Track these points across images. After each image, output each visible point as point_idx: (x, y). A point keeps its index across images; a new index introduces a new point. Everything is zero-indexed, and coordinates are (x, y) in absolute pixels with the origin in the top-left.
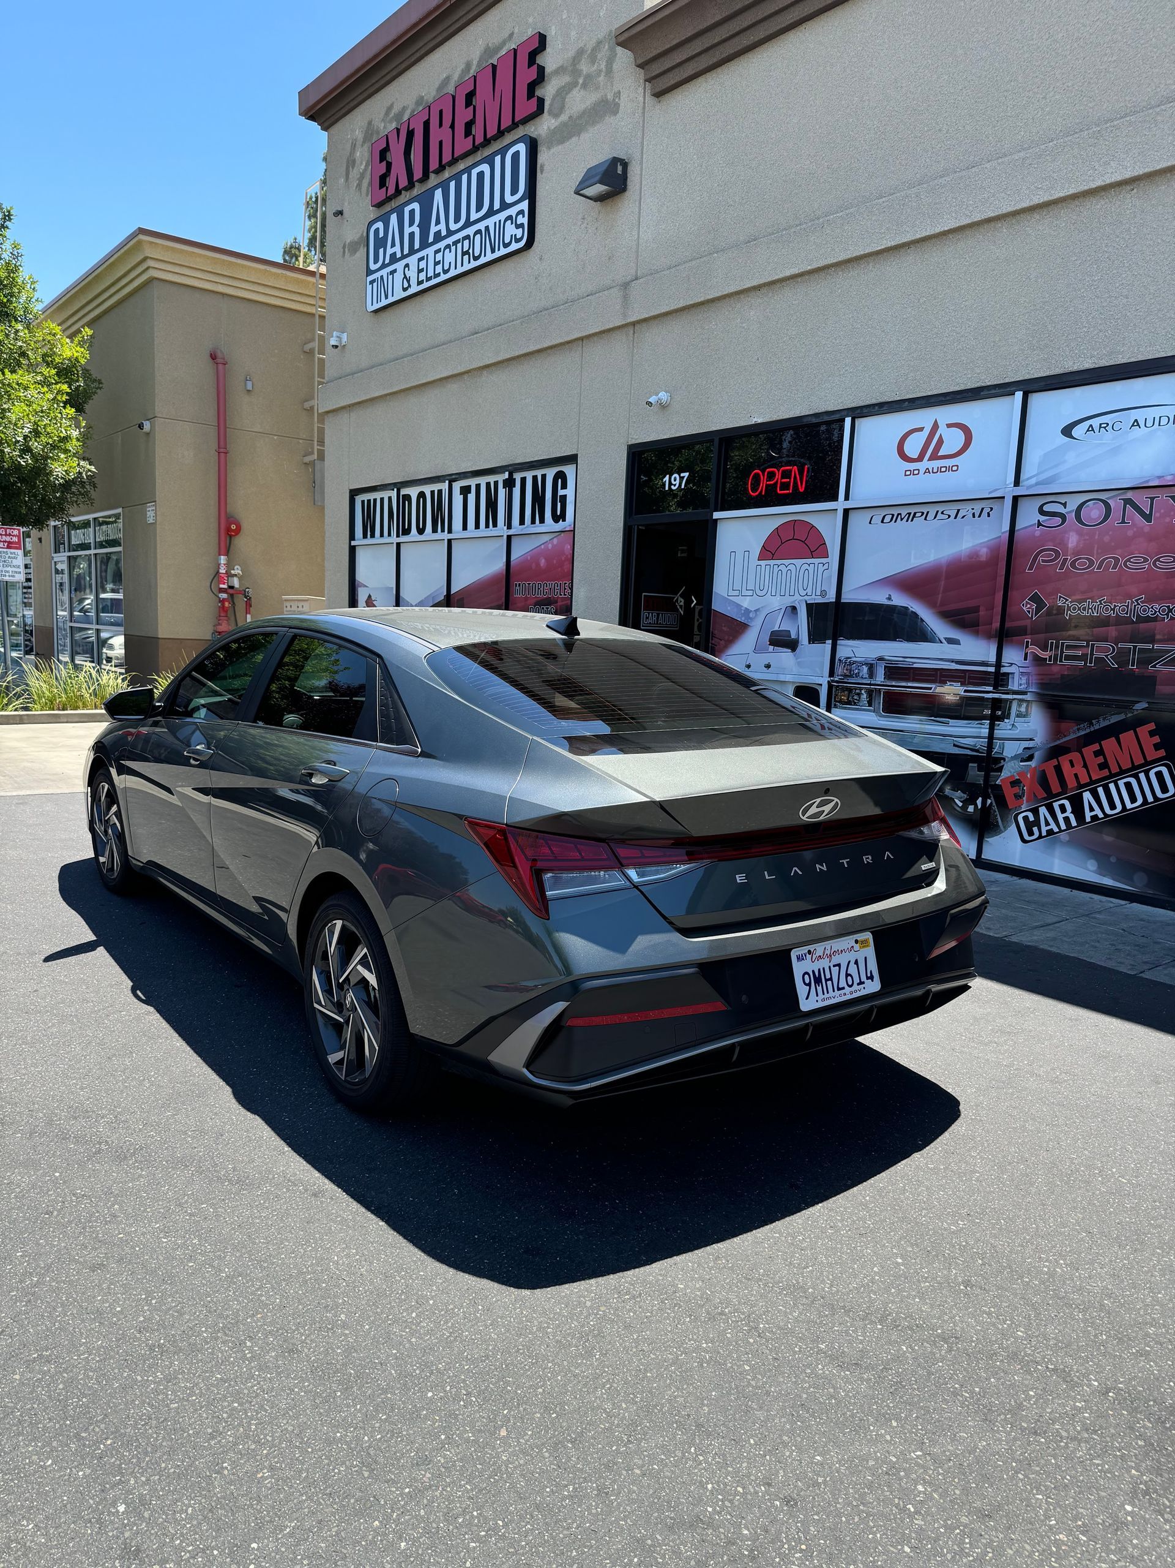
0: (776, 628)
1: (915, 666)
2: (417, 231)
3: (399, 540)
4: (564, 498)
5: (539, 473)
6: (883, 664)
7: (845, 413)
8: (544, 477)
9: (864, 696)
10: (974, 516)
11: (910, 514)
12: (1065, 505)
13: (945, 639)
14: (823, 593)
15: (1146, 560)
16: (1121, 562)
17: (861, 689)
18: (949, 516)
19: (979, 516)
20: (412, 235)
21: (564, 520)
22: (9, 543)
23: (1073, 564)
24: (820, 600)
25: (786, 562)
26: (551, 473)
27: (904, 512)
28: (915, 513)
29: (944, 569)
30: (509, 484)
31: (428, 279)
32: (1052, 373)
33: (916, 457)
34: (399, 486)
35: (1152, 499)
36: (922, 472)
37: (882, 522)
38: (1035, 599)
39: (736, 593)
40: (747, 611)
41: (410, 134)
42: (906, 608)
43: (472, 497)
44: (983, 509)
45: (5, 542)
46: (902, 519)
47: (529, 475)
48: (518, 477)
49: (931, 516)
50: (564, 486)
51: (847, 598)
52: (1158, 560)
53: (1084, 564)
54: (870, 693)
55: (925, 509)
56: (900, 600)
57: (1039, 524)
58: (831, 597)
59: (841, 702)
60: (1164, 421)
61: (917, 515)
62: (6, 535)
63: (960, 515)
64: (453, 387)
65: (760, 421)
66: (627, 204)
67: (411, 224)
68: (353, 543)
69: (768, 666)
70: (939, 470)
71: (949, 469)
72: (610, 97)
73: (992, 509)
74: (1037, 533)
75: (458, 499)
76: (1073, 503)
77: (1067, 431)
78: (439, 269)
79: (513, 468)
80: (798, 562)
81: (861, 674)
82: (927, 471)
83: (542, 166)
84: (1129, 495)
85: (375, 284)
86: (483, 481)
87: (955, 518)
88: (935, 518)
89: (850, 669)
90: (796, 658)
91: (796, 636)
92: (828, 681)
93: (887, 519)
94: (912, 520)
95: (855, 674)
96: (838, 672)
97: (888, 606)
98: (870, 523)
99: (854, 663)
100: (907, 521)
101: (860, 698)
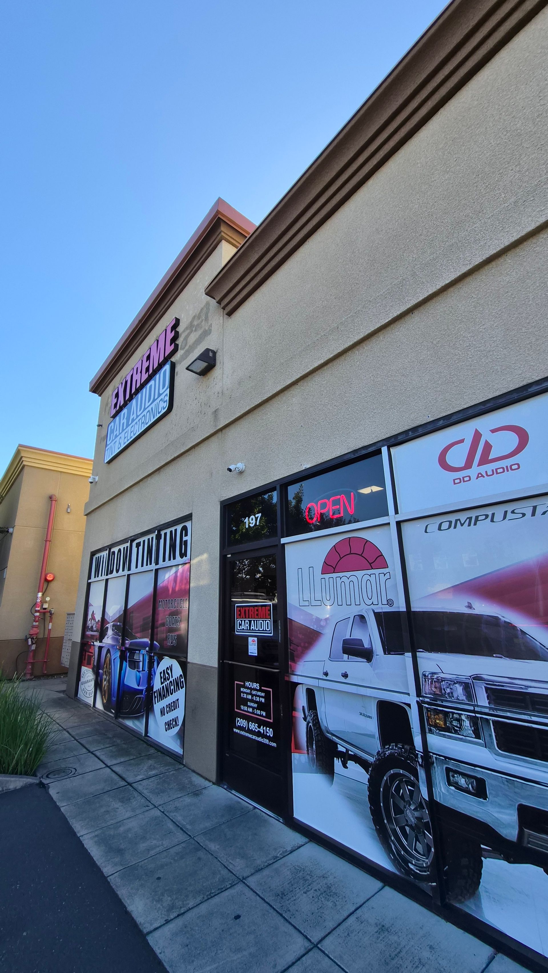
0: (348, 637)
1: (530, 690)
2: (125, 421)
3: (107, 577)
4: (186, 542)
5: (173, 529)
6: (482, 684)
8: (176, 530)
9: (468, 725)
11: (470, 518)
14: (390, 603)
17: (460, 715)
18: (524, 515)
20: (123, 423)
21: (186, 556)
24: (387, 609)
25: (348, 574)
26: (179, 528)
27: (463, 517)
28: (477, 517)
30: (158, 537)
31: (128, 440)
33: (462, 465)
34: (110, 547)
36: (474, 477)
37: (440, 529)
39: (307, 603)
40: (318, 620)
41: (126, 382)
42: (496, 618)
43: (141, 548)
46: (463, 525)
47: (168, 531)
48: (163, 533)
49: (499, 516)
50: (186, 535)
51: (416, 607)
54: (474, 721)
55: (489, 511)
56: (484, 608)
58: (400, 606)
59: (436, 726)
61: (480, 518)
63: (539, 511)
64: (135, 489)
65: (308, 466)
66: (217, 372)
67: (123, 419)
68: (89, 581)
69: (345, 676)
72: (207, 328)
75: (134, 549)
78: (132, 434)
79: (160, 528)
80: (359, 574)
81: (456, 697)
83: (177, 373)
85: (108, 450)
86: (146, 538)
87: (533, 514)
88: (505, 518)
89: (441, 689)
90: (374, 670)
91: (370, 646)
92: (417, 701)
93: (445, 526)
94: (475, 524)
95: (449, 694)
96: (427, 692)
97: (470, 615)
98: (426, 532)
99: (442, 681)
100: (469, 525)
101: (461, 725)
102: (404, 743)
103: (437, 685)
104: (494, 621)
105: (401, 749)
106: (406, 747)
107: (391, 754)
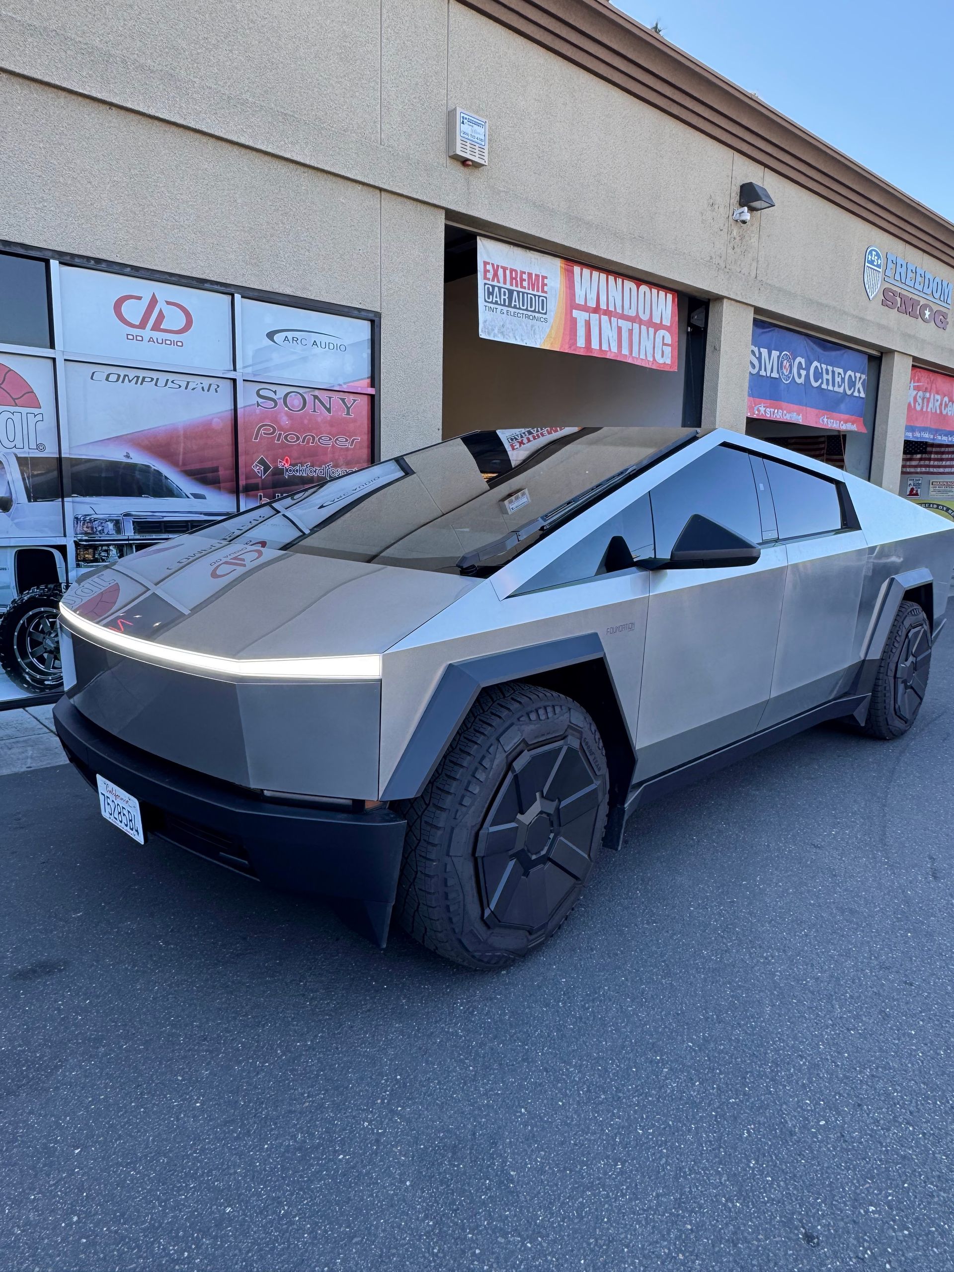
1: (165, 519)
6: (131, 519)
7: (50, 254)
9: (114, 551)
10: (203, 390)
11: (138, 377)
12: (275, 392)
13: (192, 494)
14: (40, 447)
15: (330, 439)
16: (317, 439)
17: (108, 545)
18: (180, 386)
19: (208, 391)
23: (286, 437)
24: (37, 454)
27: (132, 374)
28: (144, 378)
29: (182, 433)
32: (264, 289)
33: (137, 322)
35: (330, 398)
36: (146, 339)
37: (107, 379)
38: (262, 462)
42: (148, 466)
44: (210, 385)
46: (130, 381)
49: (161, 383)
51: (70, 453)
52: (337, 439)
53: (293, 438)
54: (121, 549)
55: (155, 375)
56: (138, 458)
57: (258, 405)
58: (50, 452)
59: (85, 561)
60: (331, 346)
61: (146, 379)
63: (191, 386)
70: (164, 341)
71: (173, 343)
73: (218, 386)
74: (258, 412)
76: (282, 391)
77: (271, 335)
81: (106, 531)
82: (151, 340)
84: (316, 393)
87: (186, 388)
88: (166, 385)
89: (92, 528)
90: (12, 520)
91: (8, 495)
92: (75, 542)
93: (113, 378)
94: (141, 384)
95: (100, 531)
96: (78, 532)
97: (127, 464)
98: (92, 378)
99: (95, 521)
100: (136, 383)
101: (108, 554)
102: (46, 583)
103: (89, 525)
104: (146, 469)
105: (43, 589)
106: (49, 586)
107: (29, 599)
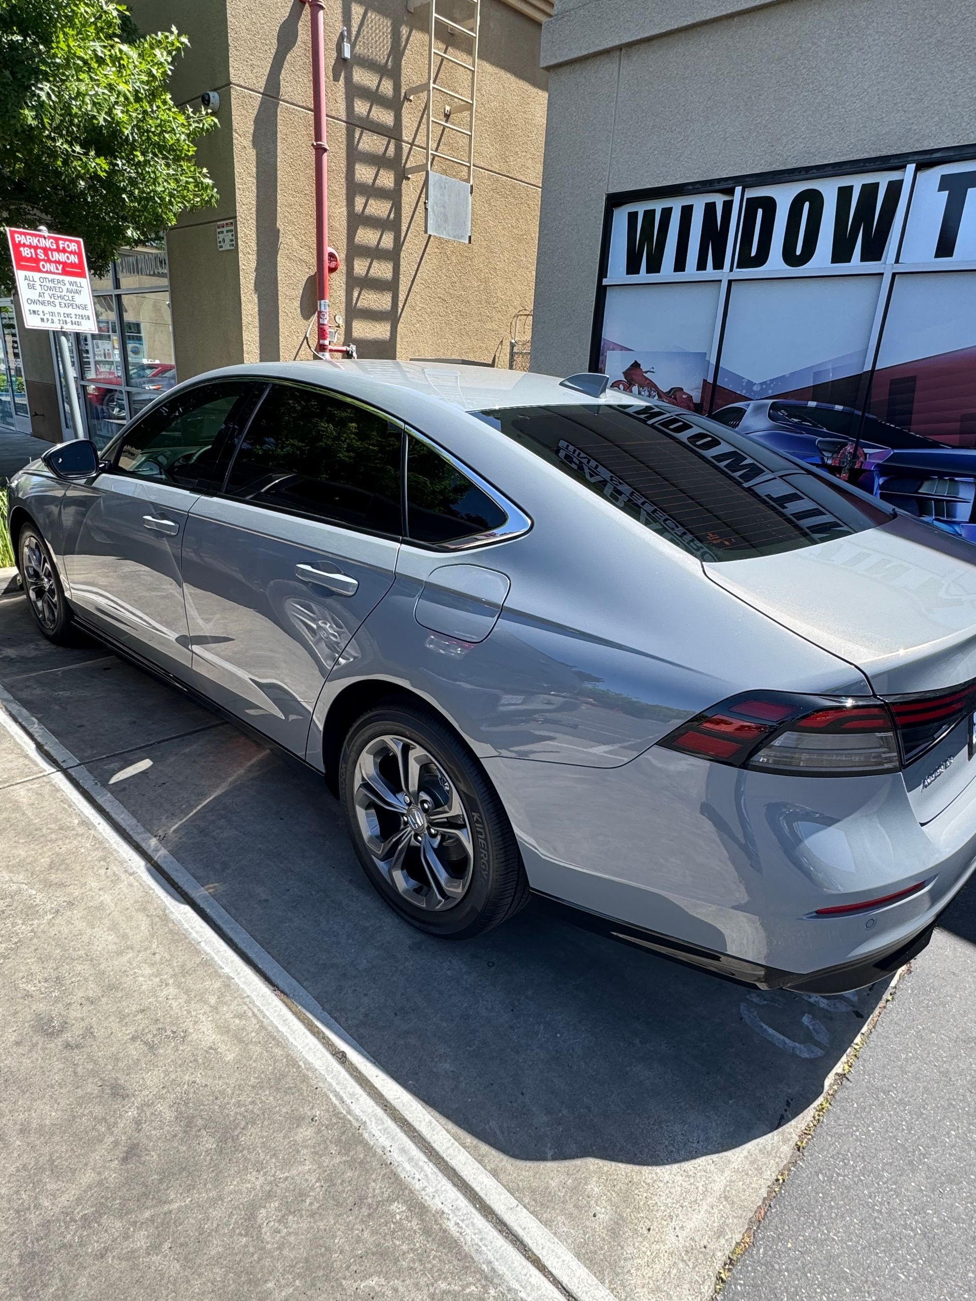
3: (733, 276)
22: (65, 264)
45: (59, 262)
62: (58, 250)
68: (605, 282)
